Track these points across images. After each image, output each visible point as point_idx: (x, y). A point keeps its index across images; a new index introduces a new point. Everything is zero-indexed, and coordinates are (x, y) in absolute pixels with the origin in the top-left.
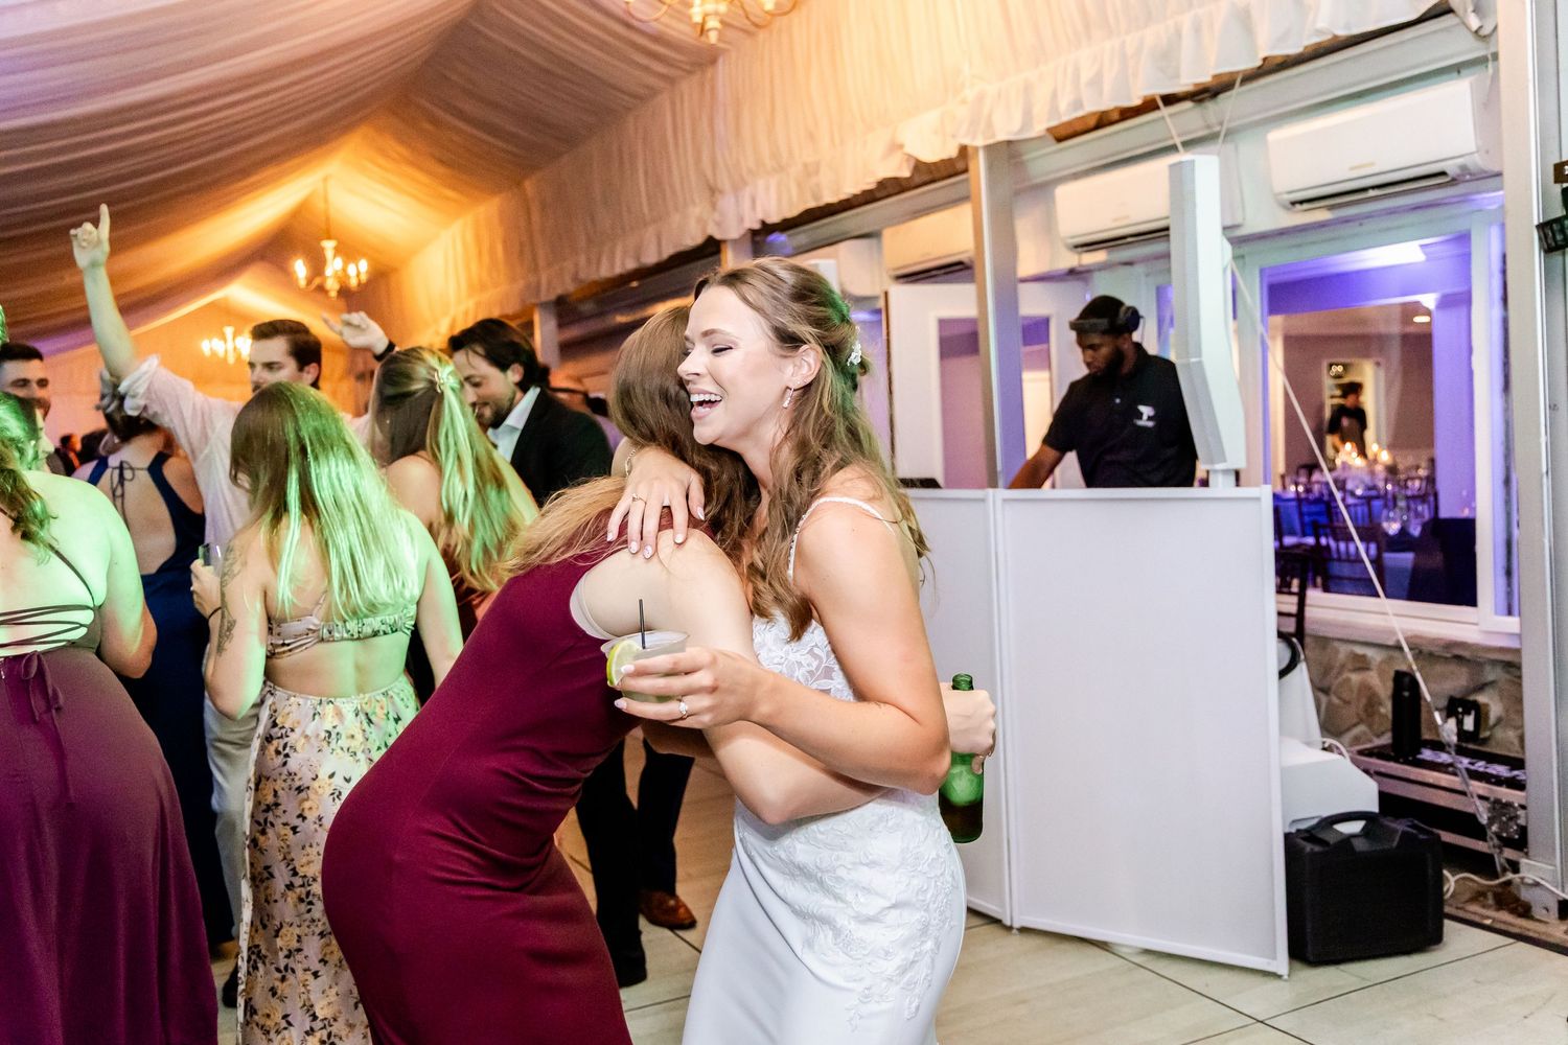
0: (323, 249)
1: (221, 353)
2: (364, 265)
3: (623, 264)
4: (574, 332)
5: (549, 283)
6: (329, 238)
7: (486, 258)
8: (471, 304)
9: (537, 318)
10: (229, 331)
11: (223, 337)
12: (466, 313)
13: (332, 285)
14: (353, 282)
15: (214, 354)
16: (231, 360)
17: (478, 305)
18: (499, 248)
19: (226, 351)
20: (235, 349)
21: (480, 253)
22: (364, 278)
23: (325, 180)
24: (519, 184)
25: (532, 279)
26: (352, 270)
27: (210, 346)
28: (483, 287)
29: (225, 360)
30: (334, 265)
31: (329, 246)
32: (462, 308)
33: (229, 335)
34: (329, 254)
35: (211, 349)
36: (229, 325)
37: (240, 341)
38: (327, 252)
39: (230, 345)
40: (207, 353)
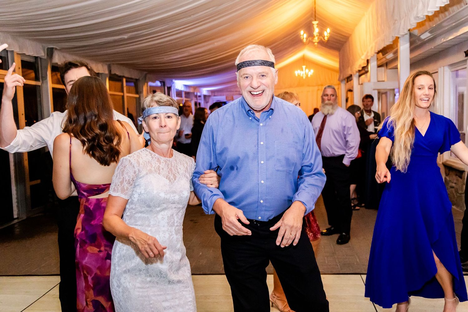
1: (301, 75)
2: (328, 30)
4: (419, 53)
6: (315, 20)
8: (373, 44)
9: (399, 44)
10: (304, 67)
11: (302, 70)
12: (372, 48)
13: (316, 40)
14: (325, 38)
15: (299, 76)
16: (304, 78)
19: (303, 74)
20: (306, 73)
22: (328, 35)
27: (297, 72)
29: (302, 77)
30: (316, 31)
31: (315, 23)
33: (304, 69)
34: (315, 26)
35: (298, 74)
36: (304, 65)
37: (307, 70)
38: (314, 26)
39: (304, 72)
40: (297, 75)
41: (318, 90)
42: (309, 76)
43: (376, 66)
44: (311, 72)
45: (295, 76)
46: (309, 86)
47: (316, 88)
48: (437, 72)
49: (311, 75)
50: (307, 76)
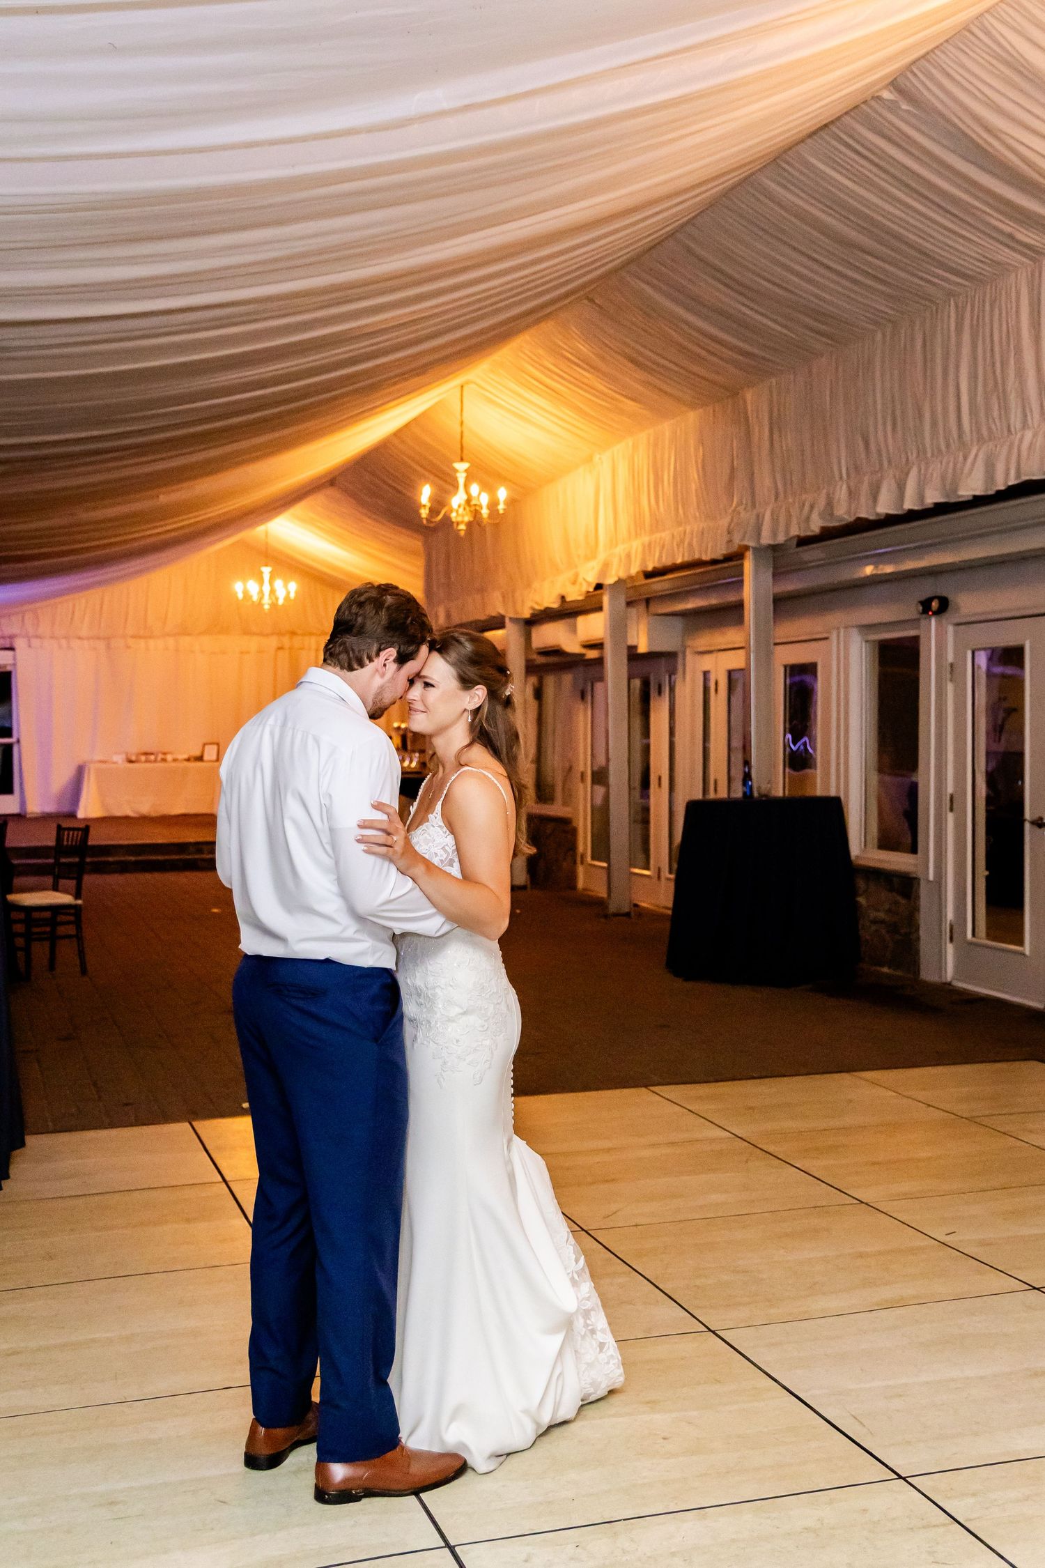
0: (456, 471)
1: (255, 598)
2: (502, 494)
3: (921, 497)
5: (775, 520)
6: (462, 460)
7: (667, 488)
8: (636, 545)
9: (748, 565)
10: (266, 571)
11: (260, 578)
12: (628, 556)
14: (485, 512)
15: (248, 597)
16: (266, 604)
17: (648, 548)
18: (694, 475)
19: (261, 593)
20: (272, 592)
21: (658, 480)
22: (501, 507)
23: (462, 387)
24: (734, 393)
25: (747, 516)
26: (484, 499)
27: (246, 588)
28: (657, 525)
29: (260, 605)
31: (461, 467)
32: (620, 549)
33: (266, 576)
34: (461, 478)
35: (246, 593)
36: (266, 565)
37: (279, 583)
38: (458, 475)
39: (266, 588)
40: (240, 596)
41: (280, 648)
42: (281, 602)
43: (624, 604)
44: (287, 589)
45: (237, 598)
46: (247, 632)
47: (273, 642)
48: (826, 638)
49: (287, 598)
50: (277, 599)
